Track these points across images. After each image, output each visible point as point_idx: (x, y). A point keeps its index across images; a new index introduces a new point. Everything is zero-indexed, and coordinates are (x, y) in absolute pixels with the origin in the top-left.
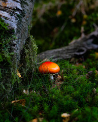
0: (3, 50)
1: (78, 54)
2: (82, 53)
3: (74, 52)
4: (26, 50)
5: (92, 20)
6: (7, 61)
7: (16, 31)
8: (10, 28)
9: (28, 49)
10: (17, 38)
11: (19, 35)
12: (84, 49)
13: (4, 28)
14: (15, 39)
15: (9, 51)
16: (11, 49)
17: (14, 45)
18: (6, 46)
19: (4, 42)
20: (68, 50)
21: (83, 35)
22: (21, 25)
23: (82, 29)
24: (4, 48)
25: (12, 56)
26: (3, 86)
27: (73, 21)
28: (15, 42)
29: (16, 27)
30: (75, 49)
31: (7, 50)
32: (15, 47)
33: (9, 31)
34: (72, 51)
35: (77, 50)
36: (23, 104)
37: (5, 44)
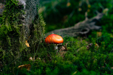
0: (13, 22)
1: (82, 33)
2: (85, 33)
3: (79, 31)
4: (35, 25)
5: (94, 8)
6: (16, 32)
7: (25, 7)
8: (20, 4)
9: (36, 24)
10: (26, 13)
11: (28, 11)
12: (87, 29)
13: (15, 4)
14: (24, 14)
15: (18, 23)
16: (20, 21)
17: (23, 19)
18: (16, 19)
19: (14, 15)
20: (73, 29)
21: (87, 19)
22: (29, 3)
23: (86, 14)
24: (14, 21)
25: (21, 27)
26: (12, 53)
27: (80, 10)
28: (24, 16)
29: (25, 4)
30: (79, 29)
31: (16, 22)
32: (24, 21)
33: (18, 6)
34: (77, 30)
35: (81, 30)
36: (28, 69)
37: (15, 17)
